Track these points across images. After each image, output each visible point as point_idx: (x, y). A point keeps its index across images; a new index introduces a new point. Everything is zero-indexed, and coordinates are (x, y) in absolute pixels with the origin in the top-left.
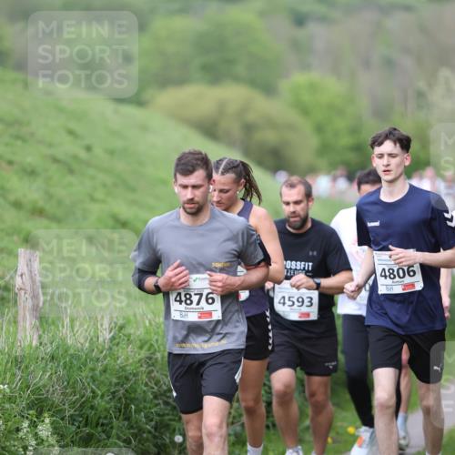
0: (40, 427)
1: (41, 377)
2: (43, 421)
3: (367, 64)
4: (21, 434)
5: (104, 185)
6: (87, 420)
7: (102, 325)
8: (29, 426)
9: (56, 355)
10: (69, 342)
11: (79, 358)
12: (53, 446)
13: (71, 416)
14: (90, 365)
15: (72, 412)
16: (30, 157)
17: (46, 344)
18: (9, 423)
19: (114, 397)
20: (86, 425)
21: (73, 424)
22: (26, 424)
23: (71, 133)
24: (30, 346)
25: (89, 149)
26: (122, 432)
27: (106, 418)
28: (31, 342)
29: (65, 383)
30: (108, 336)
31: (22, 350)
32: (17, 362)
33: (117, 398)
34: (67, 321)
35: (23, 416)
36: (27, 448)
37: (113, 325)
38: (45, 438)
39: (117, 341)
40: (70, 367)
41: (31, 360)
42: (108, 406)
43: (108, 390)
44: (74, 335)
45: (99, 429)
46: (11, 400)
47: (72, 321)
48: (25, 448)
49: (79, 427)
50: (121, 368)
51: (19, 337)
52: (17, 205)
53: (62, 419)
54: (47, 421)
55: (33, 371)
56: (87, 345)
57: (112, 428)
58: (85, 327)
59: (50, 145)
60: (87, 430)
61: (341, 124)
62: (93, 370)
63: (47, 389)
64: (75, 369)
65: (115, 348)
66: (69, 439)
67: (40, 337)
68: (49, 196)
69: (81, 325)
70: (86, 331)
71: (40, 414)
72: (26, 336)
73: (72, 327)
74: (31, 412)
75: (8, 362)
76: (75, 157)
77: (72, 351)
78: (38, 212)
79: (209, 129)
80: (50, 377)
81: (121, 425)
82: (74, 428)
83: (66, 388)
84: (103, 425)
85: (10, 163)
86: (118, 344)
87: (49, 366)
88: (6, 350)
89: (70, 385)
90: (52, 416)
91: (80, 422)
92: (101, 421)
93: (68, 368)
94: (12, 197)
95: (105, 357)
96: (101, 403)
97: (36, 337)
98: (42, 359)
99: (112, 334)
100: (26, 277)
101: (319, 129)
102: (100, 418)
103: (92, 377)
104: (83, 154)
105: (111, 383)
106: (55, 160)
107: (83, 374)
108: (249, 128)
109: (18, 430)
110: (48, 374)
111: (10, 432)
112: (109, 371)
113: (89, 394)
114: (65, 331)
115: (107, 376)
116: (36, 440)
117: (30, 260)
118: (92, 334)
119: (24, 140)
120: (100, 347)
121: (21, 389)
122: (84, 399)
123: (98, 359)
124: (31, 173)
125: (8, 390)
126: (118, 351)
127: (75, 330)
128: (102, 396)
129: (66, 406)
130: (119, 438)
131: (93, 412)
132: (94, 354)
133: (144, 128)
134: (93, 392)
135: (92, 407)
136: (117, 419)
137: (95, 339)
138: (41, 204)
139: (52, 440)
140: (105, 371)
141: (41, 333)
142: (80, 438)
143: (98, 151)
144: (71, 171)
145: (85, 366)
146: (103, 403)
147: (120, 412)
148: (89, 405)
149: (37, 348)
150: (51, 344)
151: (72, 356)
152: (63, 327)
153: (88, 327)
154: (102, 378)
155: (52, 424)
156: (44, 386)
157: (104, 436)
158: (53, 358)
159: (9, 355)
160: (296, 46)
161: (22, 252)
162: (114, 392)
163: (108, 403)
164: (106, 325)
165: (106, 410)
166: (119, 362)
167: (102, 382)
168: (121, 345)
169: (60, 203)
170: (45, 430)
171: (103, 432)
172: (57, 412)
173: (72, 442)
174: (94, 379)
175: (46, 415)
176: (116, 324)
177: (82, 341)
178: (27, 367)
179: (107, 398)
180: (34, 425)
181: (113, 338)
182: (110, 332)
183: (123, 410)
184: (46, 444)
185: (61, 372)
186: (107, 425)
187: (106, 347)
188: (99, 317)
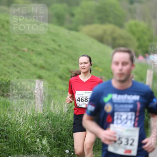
0: (43, 141)
1: (43, 124)
2: (44, 139)
3: (154, 17)
4: (36, 143)
5: (65, 58)
6: (59, 139)
7: (64, 106)
8: (39, 141)
9: (48, 116)
10: (53, 112)
11: (56, 117)
12: (47, 147)
13: (54, 137)
14: (60, 120)
15: (54, 136)
16: (39, 49)
17: (45, 113)
18: (33, 140)
19: (68, 131)
20: (59, 140)
21: (54, 140)
22: (38, 140)
23: (54, 40)
24: (40, 113)
25: (59, 46)
26: (71, 143)
27: (65, 138)
28: (40, 112)
29: (52, 126)
30: (66, 110)
31: (37, 115)
32: (35, 119)
33: (69, 131)
34: (52, 105)
35: (37, 137)
36: (39, 148)
37: (68, 106)
38: (45, 145)
39: (69, 112)
40: (53, 121)
41: (40, 118)
42: (66, 134)
43: (66, 128)
44: (55, 109)
45: (63, 142)
46: (33, 131)
47: (54, 105)
48: (38, 148)
49: (56, 141)
50: (70, 121)
51: (36, 110)
52: (35, 65)
53: (51, 138)
54: (46, 139)
55: (41, 122)
56: (59, 113)
57: (68, 141)
58: (59, 107)
59: (46, 45)
60: (59, 142)
61: (146, 38)
62: (61, 121)
63: (45, 128)
64: (55, 121)
65: (69, 114)
66: (53, 145)
67: (43, 110)
68: (46, 62)
69: (57, 106)
70: (59, 108)
71: (43, 137)
72: (38, 110)
73: (54, 107)
74: (40, 136)
75: (32, 119)
76: (55, 49)
77: (54, 115)
78: (42, 68)
79: (101, 39)
80: (47, 124)
81: (71, 140)
82: (55, 141)
83: (52, 128)
84: (64, 140)
85: (33, 51)
86: (70, 113)
87: (46, 120)
88: (32, 115)
89: (53, 127)
90: (47, 137)
91: (57, 139)
92: (64, 139)
93: (52, 121)
94: (33, 62)
95: (65, 117)
96: (64, 133)
97: (42, 110)
98: (44, 117)
99: (68, 109)
100: (38, 90)
101: (139, 39)
102: (63, 138)
103: (61, 124)
104: (58, 48)
105: (67, 126)
106: (48, 50)
107: (58, 123)
108: (114, 39)
109: (36, 142)
110: (46, 123)
111: (33, 142)
112: (67, 122)
113: (60, 129)
114: (52, 108)
115: (66, 124)
116: (42, 145)
117: (40, 84)
118: (61, 109)
119: (38, 43)
120: (63, 114)
121: (36, 128)
122: (58, 131)
123: (63, 118)
124: (40, 54)
125: (32, 128)
126: (70, 115)
127: (55, 108)
128: (64, 130)
129: (52, 134)
130: (70, 145)
131: (61, 136)
132: (61, 116)
133: (79, 39)
134: (61, 129)
135: (61, 134)
136: (69, 138)
137: (62, 111)
138: (43, 65)
139: (47, 145)
140: (65, 122)
141: (43, 109)
142: (57, 145)
143: (63, 47)
144: (54, 54)
145: (58, 120)
146: (65, 133)
147: (70, 136)
148: (60, 133)
149: (42, 114)
150: (47, 112)
151: (54, 117)
152: (51, 107)
153: (60, 107)
154: (64, 124)
155: (47, 140)
156: (45, 127)
157: (65, 144)
158: (47, 117)
159: (33, 117)
160: (130, 11)
161: (37, 81)
162: (68, 129)
163: (66, 133)
164: (66, 106)
165: (65, 135)
166: (70, 119)
167: (64, 126)
168: (71, 113)
169: (50, 64)
170: (45, 142)
171: (65, 142)
172: (49, 136)
173: (54, 146)
174: (61, 125)
175: (45, 137)
176: (69, 106)
177: (57, 112)
178: (39, 120)
179: (66, 131)
180: (41, 140)
181: (68, 111)
182: (67, 109)
183: (71, 135)
184: (45, 147)
185: (50, 122)
186: (66, 140)
187: (66, 113)
188: (63, 104)
